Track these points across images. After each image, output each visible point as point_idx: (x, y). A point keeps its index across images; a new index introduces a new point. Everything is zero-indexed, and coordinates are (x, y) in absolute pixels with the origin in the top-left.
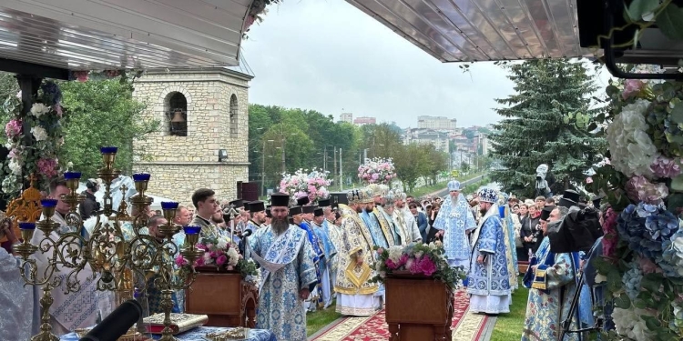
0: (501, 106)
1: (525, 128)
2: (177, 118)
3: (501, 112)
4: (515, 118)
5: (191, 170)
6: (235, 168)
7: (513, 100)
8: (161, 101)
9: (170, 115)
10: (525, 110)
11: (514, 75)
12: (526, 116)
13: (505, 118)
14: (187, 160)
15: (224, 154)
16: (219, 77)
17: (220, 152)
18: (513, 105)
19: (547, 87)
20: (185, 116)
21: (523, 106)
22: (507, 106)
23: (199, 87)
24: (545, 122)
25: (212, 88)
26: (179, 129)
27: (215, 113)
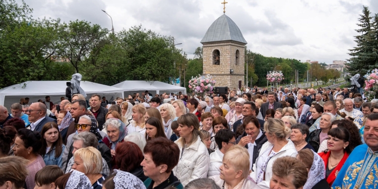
0: (350, 52)
1: (360, 60)
2: (217, 59)
3: (350, 54)
4: (357, 57)
5: (221, 77)
6: (238, 76)
7: (357, 49)
8: (212, 53)
9: (214, 58)
10: (361, 53)
11: (357, 40)
12: (361, 55)
13: (352, 57)
14: (220, 73)
15: (232, 71)
16: (230, 43)
17: (231, 70)
18: (356, 51)
19: (371, 44)
20: (219, 58)
21: (361, 52)
22: (353, 52)
23: (224, 47)
24: (369, 57)
25: (228, 47)
26: (217, 62)
27: (229, 56)
